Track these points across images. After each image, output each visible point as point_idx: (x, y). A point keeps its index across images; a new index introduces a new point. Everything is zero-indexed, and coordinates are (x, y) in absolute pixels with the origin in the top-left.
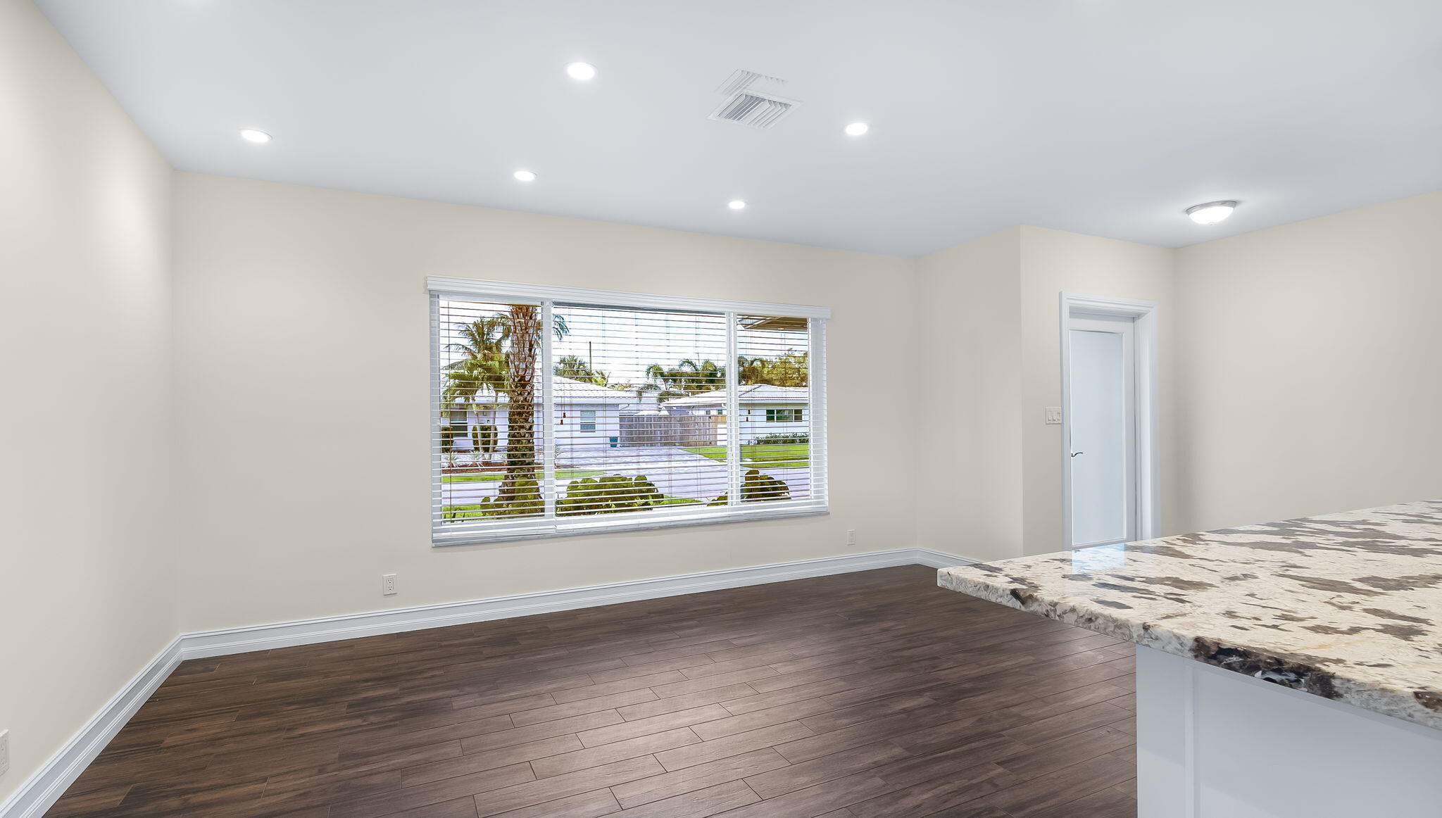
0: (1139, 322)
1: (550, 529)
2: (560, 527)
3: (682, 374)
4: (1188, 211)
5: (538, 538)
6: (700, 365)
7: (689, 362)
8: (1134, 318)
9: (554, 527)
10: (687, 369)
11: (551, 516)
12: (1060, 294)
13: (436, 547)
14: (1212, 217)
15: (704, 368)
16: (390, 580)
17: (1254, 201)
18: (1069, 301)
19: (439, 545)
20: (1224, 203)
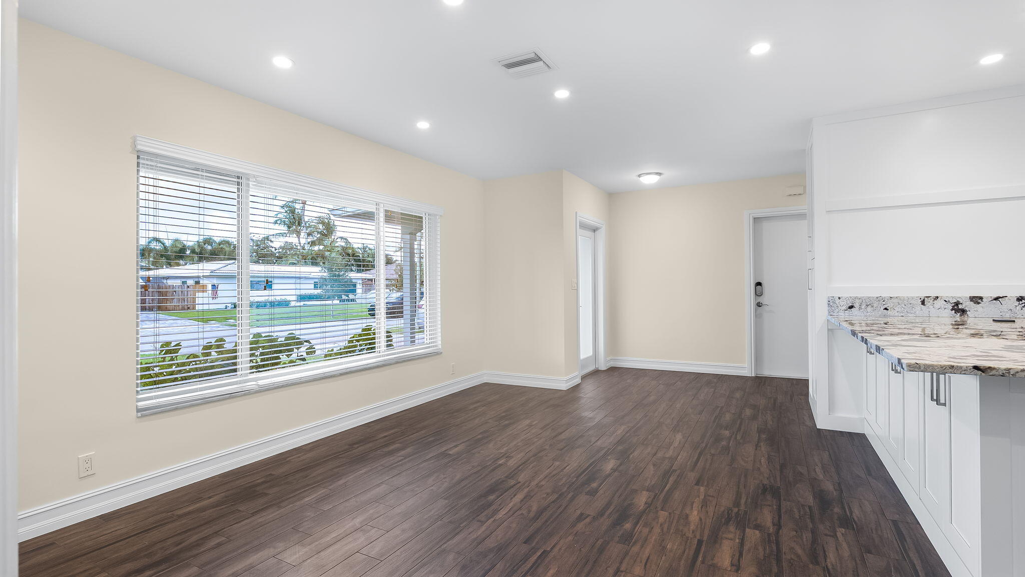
0: (596, 232)
1: (251, 385)
2: (261, 382)
3: (151, 250)
4: (639, 176)
5: (245, 395)
6: (168, 243)
7: (157, 240)
8: (595, 230)
9: (254, 383)
10: (157, 246)
11: (246, 375)
12: (576, 212)
13: (143, 416)
14: (650, 180)
15: (173, 246)
16: (88, 460)
17: (669, 173)
18: (580, 218)
19: (145, 413)
20: (657, 174)
